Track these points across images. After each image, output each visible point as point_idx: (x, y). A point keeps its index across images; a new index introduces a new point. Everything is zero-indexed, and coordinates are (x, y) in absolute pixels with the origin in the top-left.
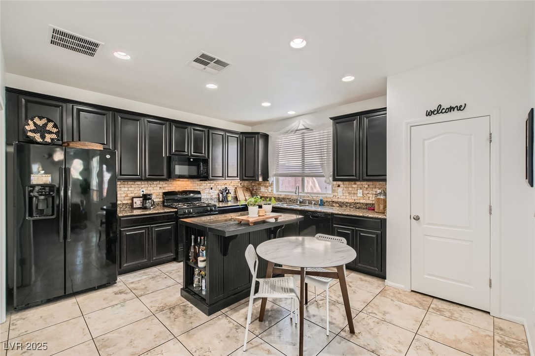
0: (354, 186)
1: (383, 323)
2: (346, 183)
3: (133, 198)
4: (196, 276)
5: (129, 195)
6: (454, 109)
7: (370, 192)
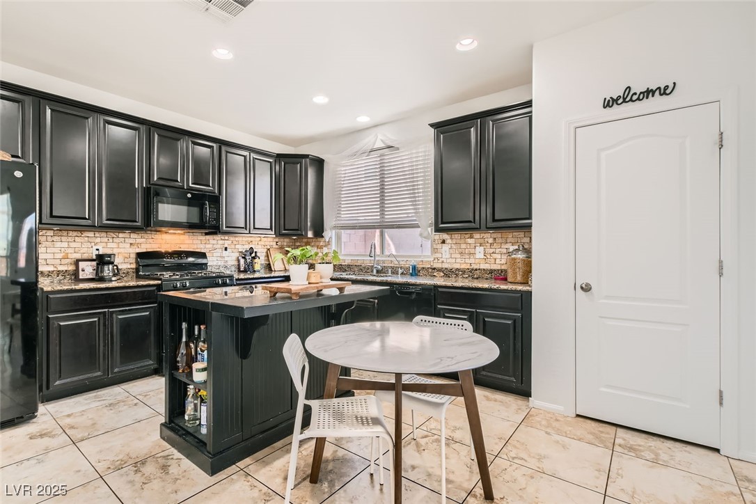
0: (470, 241)
1: (542, 477)
2: (457, 236)
3: (77, 262)
4: (190, 399)
5: (70, 256)
6: (653, 92)
7: (498, 251)
